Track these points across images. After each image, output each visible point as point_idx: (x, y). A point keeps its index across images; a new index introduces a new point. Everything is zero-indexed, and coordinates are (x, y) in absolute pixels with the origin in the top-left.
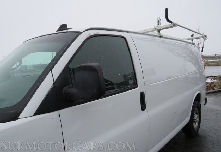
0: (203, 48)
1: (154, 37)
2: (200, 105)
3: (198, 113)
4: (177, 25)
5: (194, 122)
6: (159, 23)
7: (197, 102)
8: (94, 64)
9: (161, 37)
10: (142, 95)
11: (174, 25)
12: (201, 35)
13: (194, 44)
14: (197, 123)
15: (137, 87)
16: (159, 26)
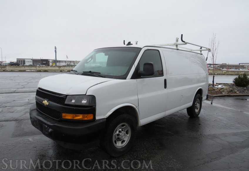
0: (207, 58)
1: (173, 50)
2: (202, 98)
3: (199, 103)
4: (188, 43)
5: (196, 108)
6: (177, 41)
7: (199, 95)
8: (152, 63)
9: (178, 49)
10: (165, 80)
11: (186, 43)
12: (206, 48)
13: (202, 54)
14: (198, 109)
15: (163, 76)
16: (177, 43)
